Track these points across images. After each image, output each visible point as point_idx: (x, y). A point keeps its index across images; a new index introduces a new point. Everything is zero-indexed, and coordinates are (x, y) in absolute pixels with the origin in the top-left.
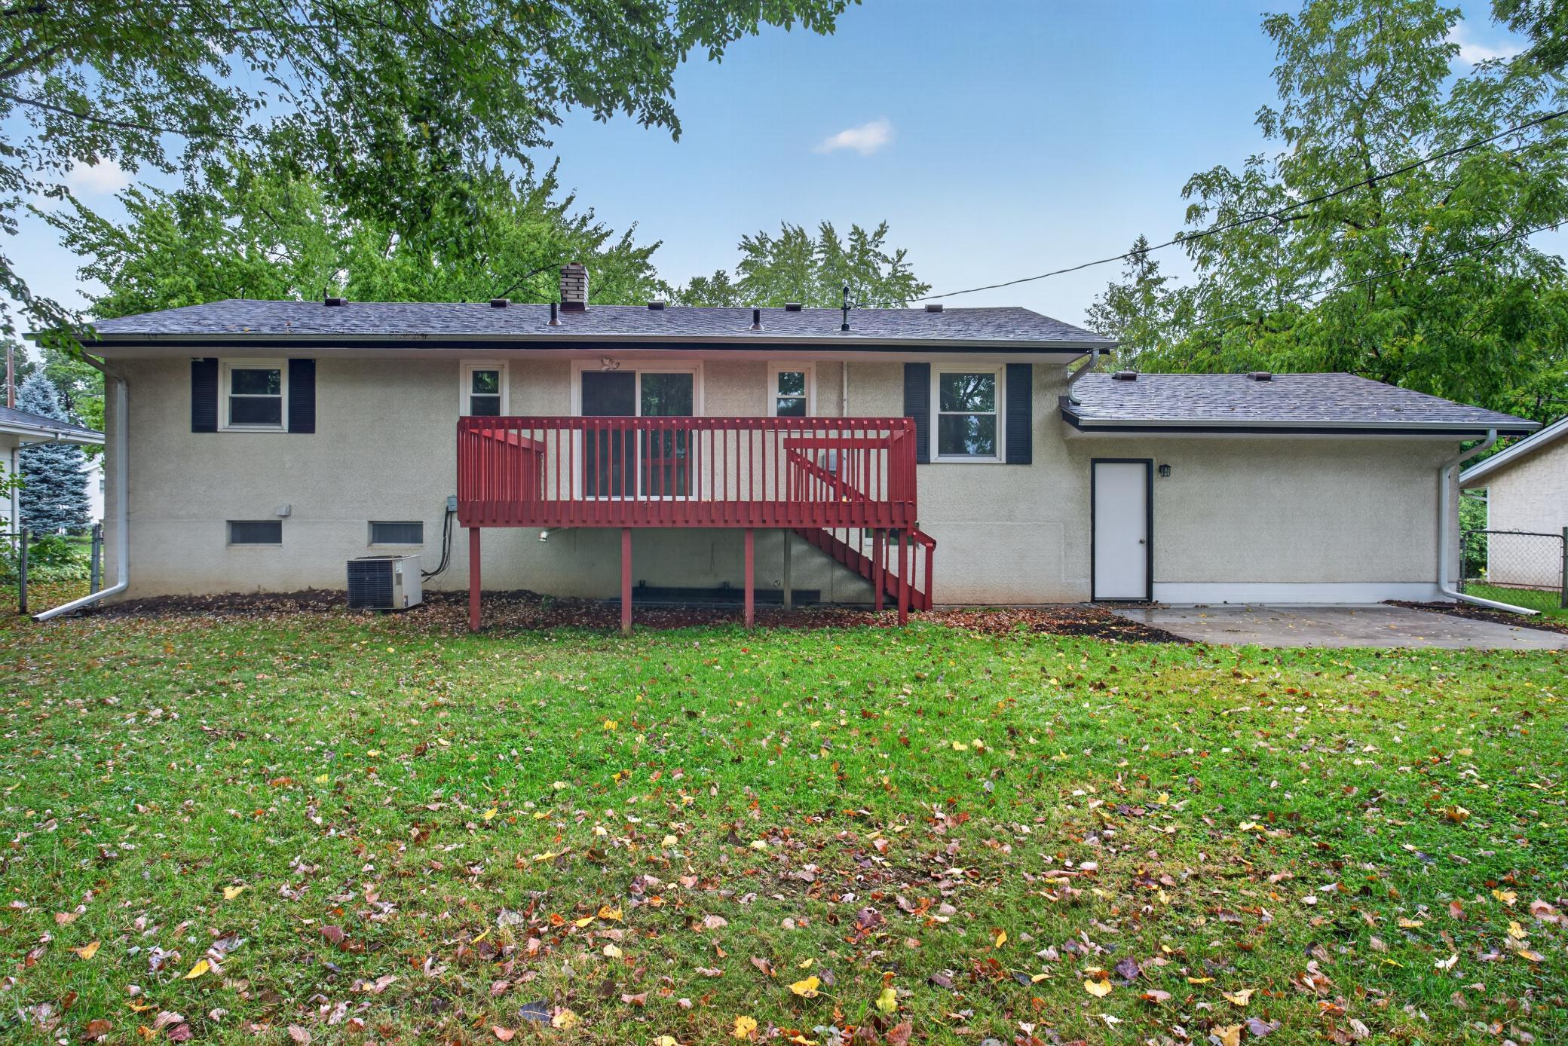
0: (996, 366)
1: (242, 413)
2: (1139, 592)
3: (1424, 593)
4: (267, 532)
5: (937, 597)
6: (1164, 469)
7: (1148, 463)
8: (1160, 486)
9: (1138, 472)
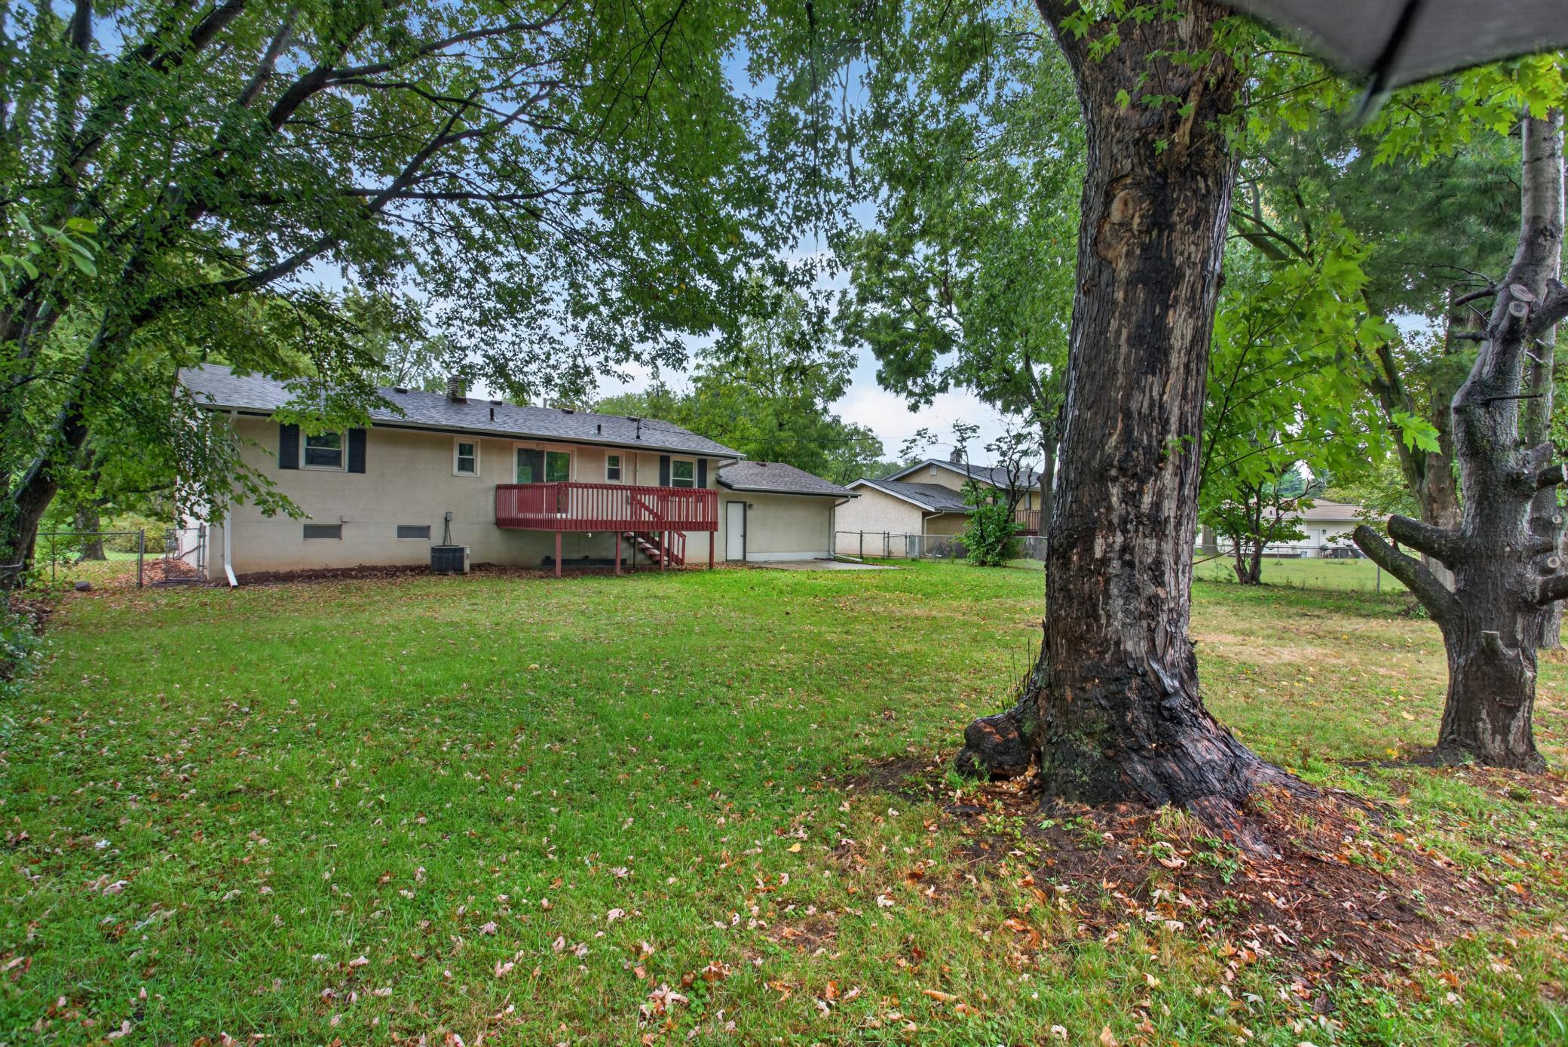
0: (694, 460)
1: (312, 459)
2: (740, 557)
3: (824, 555)
4: (333, 531)
5: (686, 561)
6: (750, 506)
7: (745, 504)
8: (749, 513)
9: (740, 507)
